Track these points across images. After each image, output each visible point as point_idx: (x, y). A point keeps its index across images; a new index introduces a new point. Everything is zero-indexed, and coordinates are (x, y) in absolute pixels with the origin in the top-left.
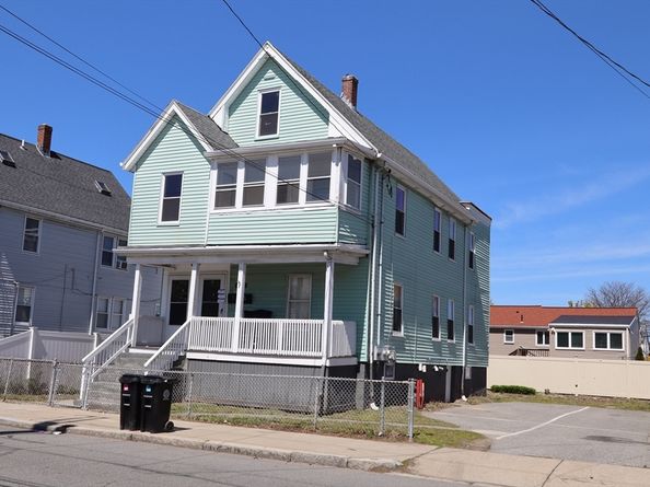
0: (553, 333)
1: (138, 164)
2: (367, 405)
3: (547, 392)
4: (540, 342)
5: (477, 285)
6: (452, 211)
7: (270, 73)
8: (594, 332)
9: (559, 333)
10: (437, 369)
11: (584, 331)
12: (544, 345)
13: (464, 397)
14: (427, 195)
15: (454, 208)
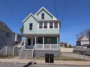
1: (25, 22)
7: (43, 11)
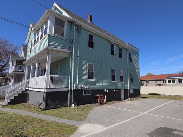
0: (167, 80)
2: (71, 105)
3: (164, 95)
4: (164, 82)
5: (134, 66)
6: (119, 44)
8: (178, 79)
9: (168, 80)
10: (114, 91)
11: (175, 79)
12: (165, 83)
13: (129, 98)
14: (106, 38)
15: (120, 44)
